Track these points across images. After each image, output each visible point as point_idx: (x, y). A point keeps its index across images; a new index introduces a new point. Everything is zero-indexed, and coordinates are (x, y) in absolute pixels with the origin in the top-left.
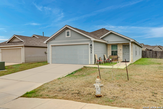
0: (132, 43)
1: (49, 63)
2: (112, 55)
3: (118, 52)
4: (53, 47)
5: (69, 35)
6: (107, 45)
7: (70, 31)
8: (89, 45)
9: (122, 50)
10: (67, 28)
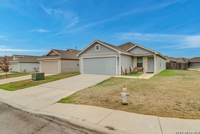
0: (156, 56)
1: (81, 73)
2: (137, 67)
3: (143, 64)
4: (85, 59)
5: (98, 49)
6: (133, 57)
7: (99, 45)
8: (117, 57)
9: (147, 62)
10: (96, 43)
